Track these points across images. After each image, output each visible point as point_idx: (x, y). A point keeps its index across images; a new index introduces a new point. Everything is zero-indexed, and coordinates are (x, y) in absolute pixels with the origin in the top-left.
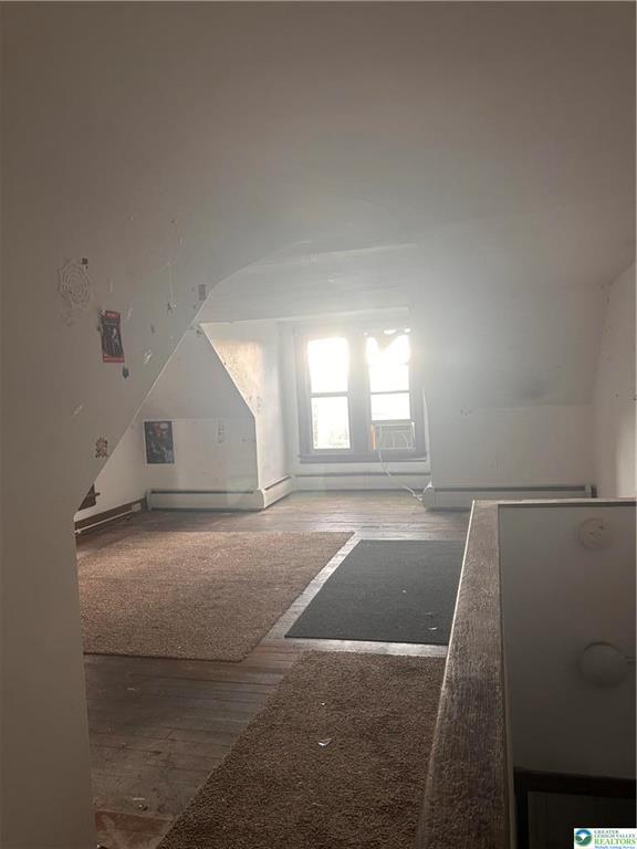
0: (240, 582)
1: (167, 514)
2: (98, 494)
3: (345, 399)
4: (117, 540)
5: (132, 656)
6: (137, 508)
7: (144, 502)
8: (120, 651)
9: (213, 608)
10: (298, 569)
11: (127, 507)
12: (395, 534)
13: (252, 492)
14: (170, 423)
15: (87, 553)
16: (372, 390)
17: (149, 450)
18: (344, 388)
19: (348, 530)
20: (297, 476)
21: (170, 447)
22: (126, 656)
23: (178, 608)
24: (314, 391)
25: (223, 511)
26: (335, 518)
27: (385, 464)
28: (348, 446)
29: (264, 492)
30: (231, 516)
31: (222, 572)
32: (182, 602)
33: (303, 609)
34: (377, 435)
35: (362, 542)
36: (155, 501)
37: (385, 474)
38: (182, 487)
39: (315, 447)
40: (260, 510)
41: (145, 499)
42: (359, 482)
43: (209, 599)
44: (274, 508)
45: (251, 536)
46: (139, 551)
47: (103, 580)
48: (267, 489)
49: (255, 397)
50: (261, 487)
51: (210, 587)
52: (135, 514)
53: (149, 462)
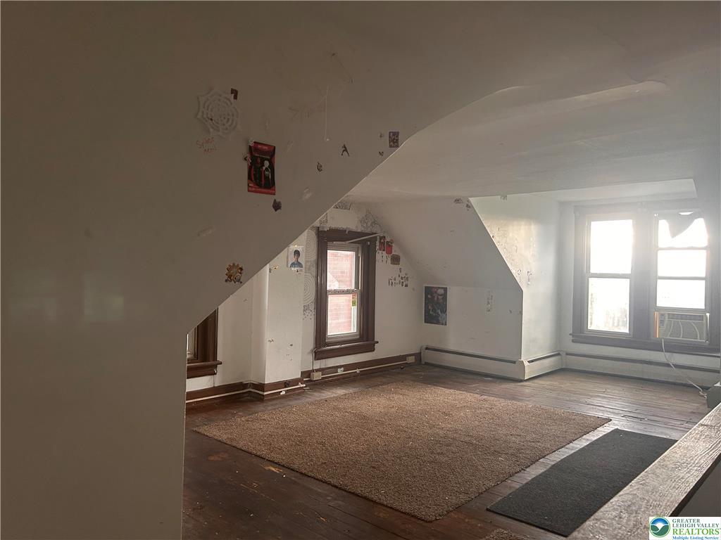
0: (470, 443)
1: (437, 369)
2: (377, 342)
3: (627, 281)
4: (384, 384)
5: (340, 489)
6: (411, 360)
7: (418, 356)
8: (333, 481)
9: (430, 462)
10: (533, 444)
11: (403, 357)
12: (661, 430)
13: (514, 362)
14: (445, 289)
15: (356, 390)
16: (660, 274)
17: (427, 311)
18: (628, 271)
19: (606, 415)
20: (567, 354)
21: (444, 311)
22: (336, 487)
23: (402, 454)
24: (593, 270)
25: (487, 375)
26: (596, 401)
27: (667, 354)
28: (627, 331)
29: (526, 364)
30: (490, 381)
31: (456, 430)
32: (407, 450)
33: (517, 486)
34: (662, 322)
35: (616, 431)
36: (429, 357)
37: (668, 365)
38: (452, 348)
39: (590, 327)
40: (521, 381)
41: (420, 353)
42: (636, 370)
43: (432, 453)
44: (536, 381)
45: (501, 404)
46: (396, 397)
47: (355, 415)
48: (529, 362)
49: (525, 271)
50: (524, 359)
51: (438, 442)
52: (409, 365)
53: (425, 322)
